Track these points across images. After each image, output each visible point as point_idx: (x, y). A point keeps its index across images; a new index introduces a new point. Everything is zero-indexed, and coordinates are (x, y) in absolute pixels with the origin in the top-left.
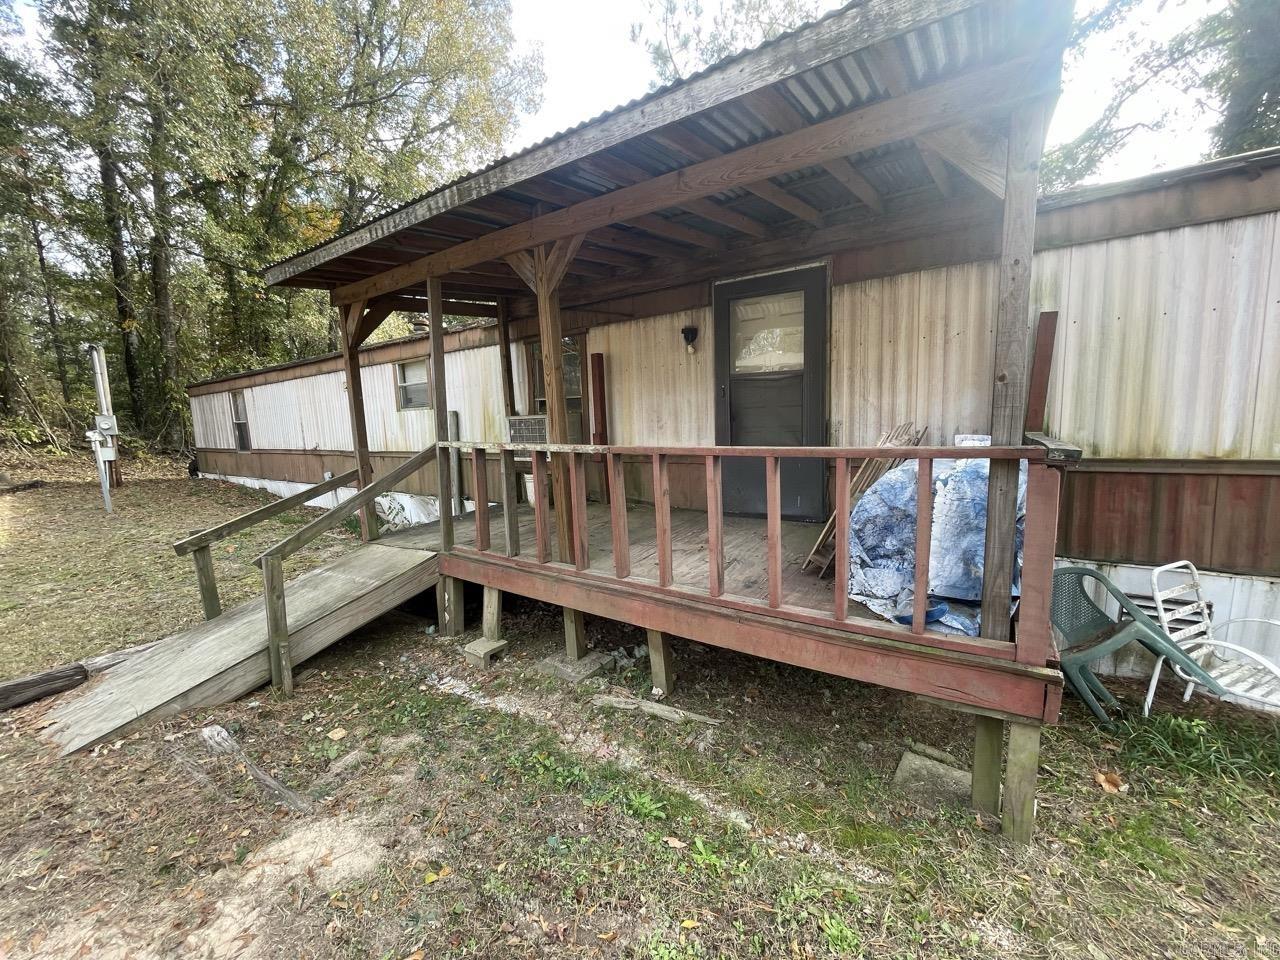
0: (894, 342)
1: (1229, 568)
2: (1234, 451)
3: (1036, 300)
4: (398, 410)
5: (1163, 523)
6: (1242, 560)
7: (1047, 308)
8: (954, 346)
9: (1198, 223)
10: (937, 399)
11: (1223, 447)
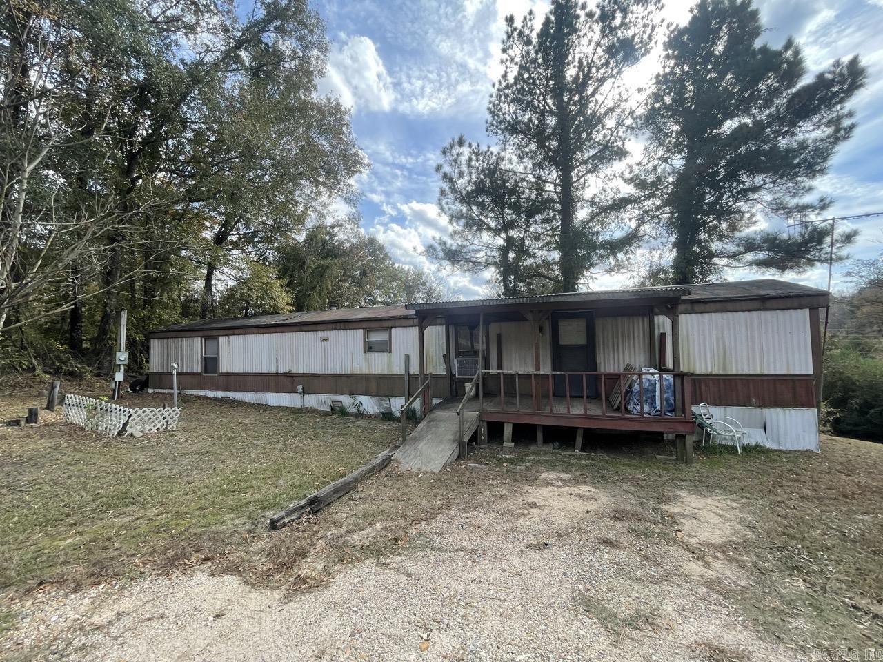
0: (617, 337)
1: (715, 405)
2: (711, 372)
3: (659, 328)
4: (365, 352)
5: (698, 393)
6: (718, 402)
7: (662, 331)
8: (636, 339)
9: (696, 313)
10: (633, 356)
11: (709, 371)
